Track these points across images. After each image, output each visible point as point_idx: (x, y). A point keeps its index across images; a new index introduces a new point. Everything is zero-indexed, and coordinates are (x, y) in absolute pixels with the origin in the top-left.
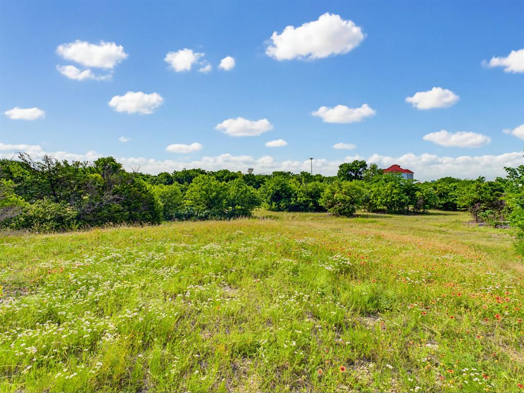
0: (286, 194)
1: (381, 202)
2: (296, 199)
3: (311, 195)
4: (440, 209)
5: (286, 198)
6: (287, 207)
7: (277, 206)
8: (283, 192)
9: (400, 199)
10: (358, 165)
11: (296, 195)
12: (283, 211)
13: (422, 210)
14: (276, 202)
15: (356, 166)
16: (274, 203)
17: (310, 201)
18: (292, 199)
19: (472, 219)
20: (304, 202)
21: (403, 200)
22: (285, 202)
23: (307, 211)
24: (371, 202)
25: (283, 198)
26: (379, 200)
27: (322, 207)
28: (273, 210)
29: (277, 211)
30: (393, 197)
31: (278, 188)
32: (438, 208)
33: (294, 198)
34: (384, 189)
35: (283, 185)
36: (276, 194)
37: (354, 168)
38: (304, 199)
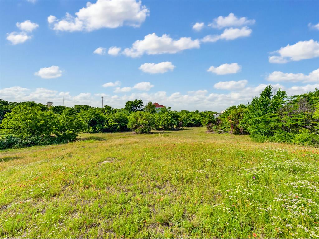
0: (99, 121)
1: (162, 124)
2: (108, 124)
3: (118, 121)
5: (99, 123)
6: (101, 130)
7: (93, 129)
8: (97, 119)
9: (172, 122)
10: (138, 102)
11: (107, 121)
12: (98, 132)
13: (181, 128)
14: (93, 127)
15: (136, 103)
16: (91, 128)
17: (118, 125)
18: (105, 124)
19: (207, 130)
20: (114, 125)
21: (173, 123)
22: (99, 126)
23: (116, 132)
25: (97, 123)
26: (161, 123)
27: (129, 128)
28: (90, 132)
29: (94, 133)
30: (168, 121)
31: (93, 117)
33: (106, 123)
34: (163, 117)
35: (97, 115)
36: (92, 121)
37: (135, 104)
38: (114, 124)
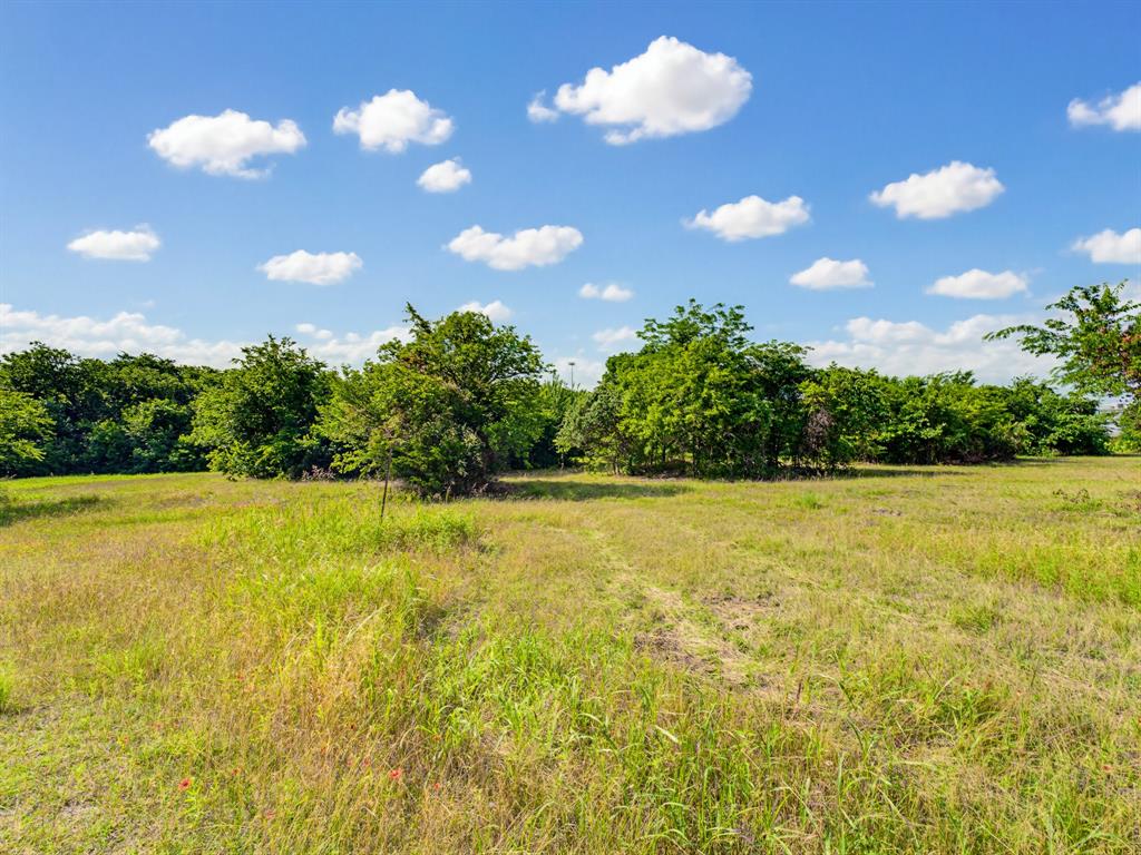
4: (880, 459)
13: (824, 462)
24: (621, 428)
32: (870, 459)
